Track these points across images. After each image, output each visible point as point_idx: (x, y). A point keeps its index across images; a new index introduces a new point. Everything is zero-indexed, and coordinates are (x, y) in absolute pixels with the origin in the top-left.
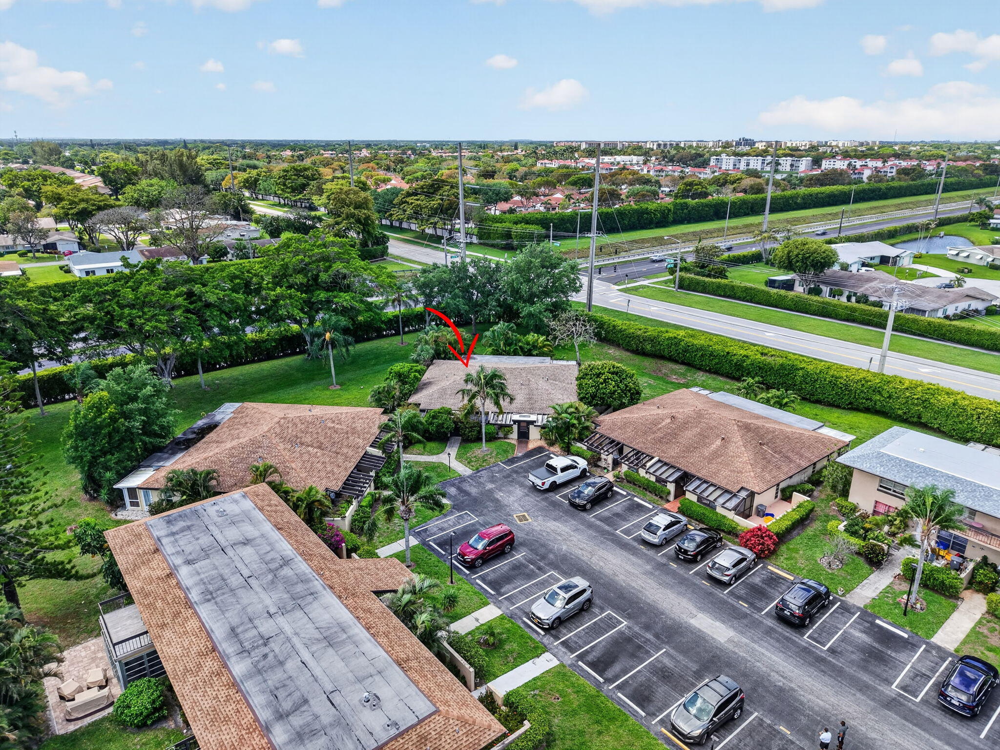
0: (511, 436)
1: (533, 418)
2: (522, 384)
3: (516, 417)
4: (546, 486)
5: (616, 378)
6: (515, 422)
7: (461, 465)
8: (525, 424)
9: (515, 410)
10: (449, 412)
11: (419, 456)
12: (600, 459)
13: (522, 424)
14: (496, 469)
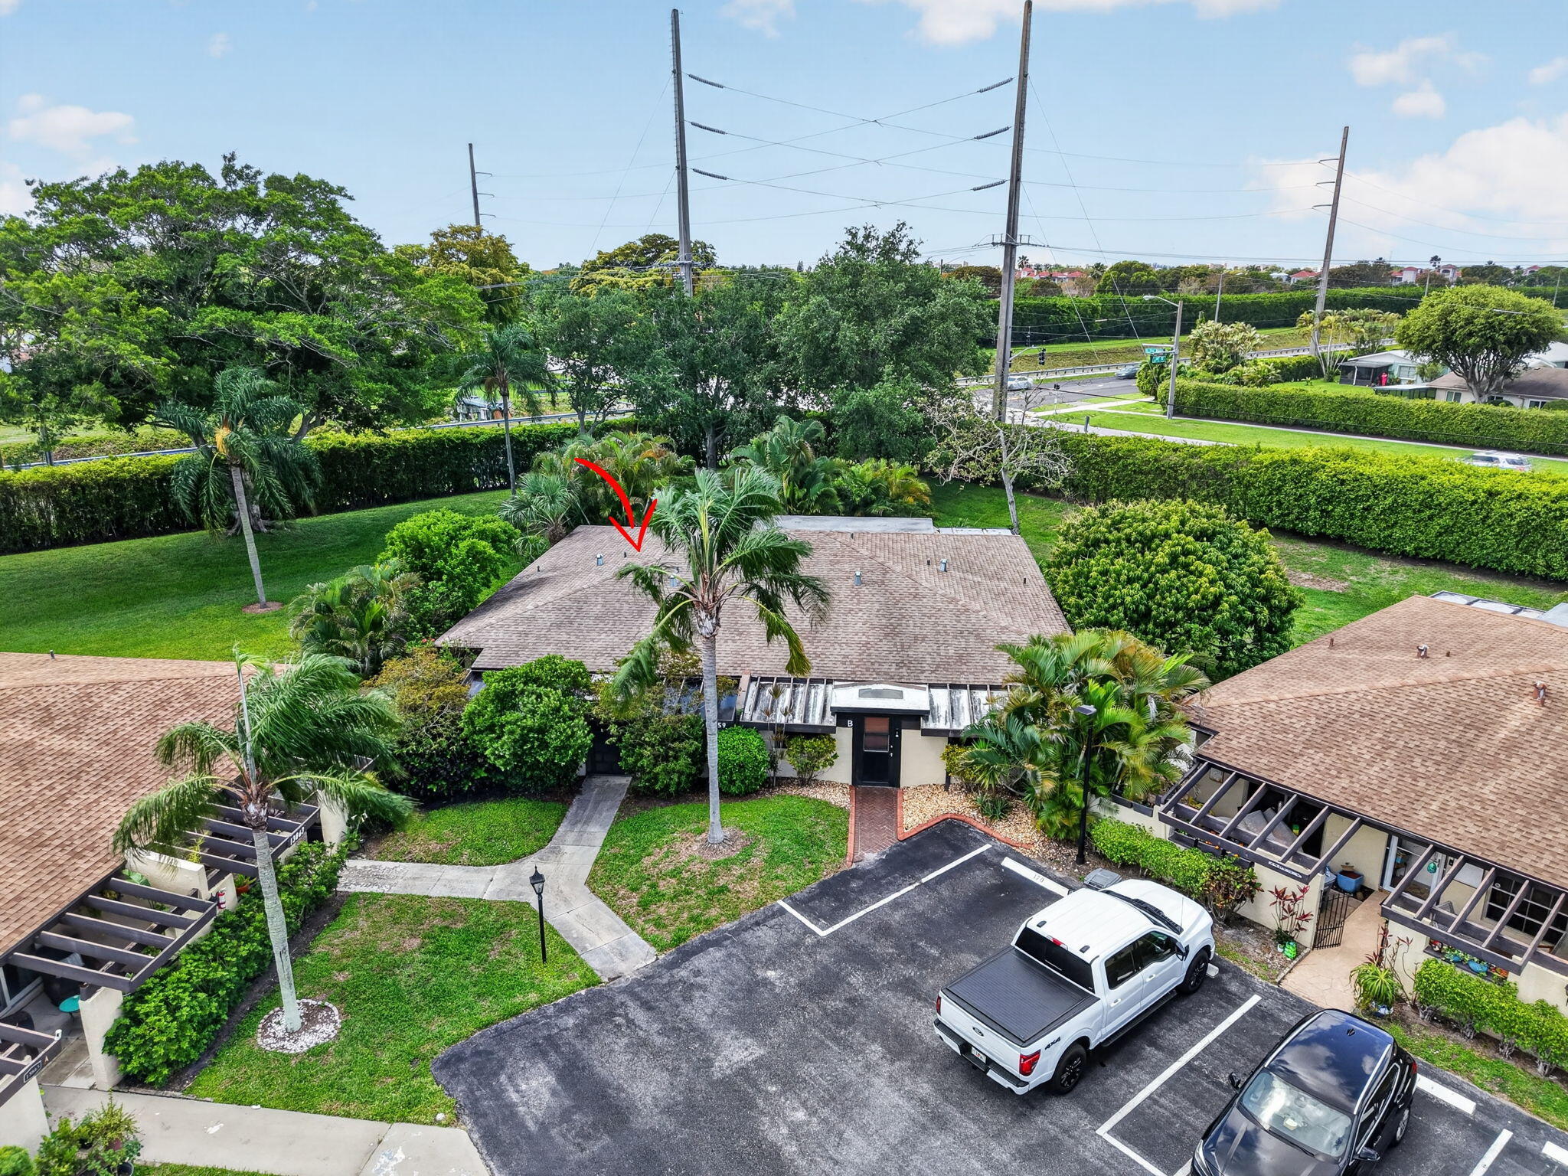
0: (826, 774)
1: (913, 699)
2: (860, 581)
3: (848, 697)
4: (1043, 1072)
5: (1214, 553)
6: (843, 715)
7: (607, 916)
8: (882, 726)
9: (840, 669)
10: (575, 681)
11: (435, 870)
12: (1252, 890)
13: (872, 726)
14: (765, 935)
